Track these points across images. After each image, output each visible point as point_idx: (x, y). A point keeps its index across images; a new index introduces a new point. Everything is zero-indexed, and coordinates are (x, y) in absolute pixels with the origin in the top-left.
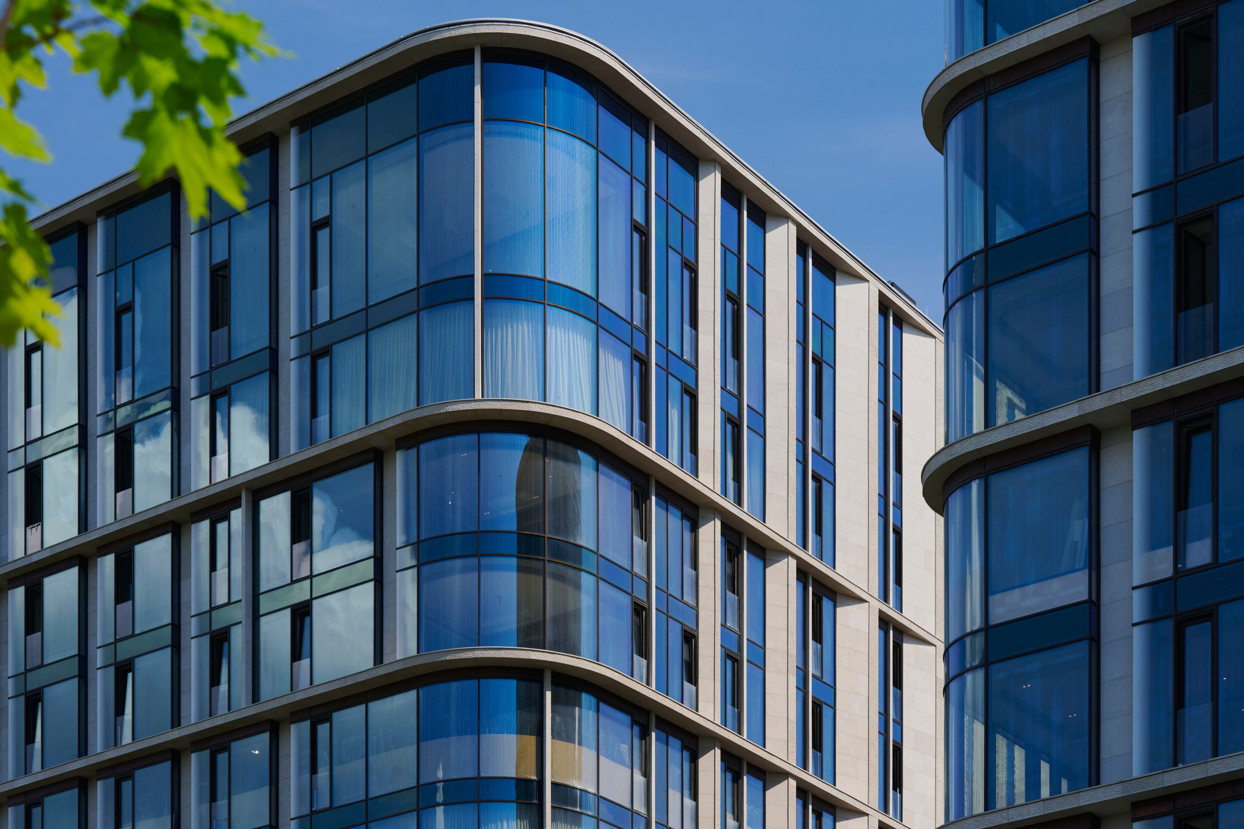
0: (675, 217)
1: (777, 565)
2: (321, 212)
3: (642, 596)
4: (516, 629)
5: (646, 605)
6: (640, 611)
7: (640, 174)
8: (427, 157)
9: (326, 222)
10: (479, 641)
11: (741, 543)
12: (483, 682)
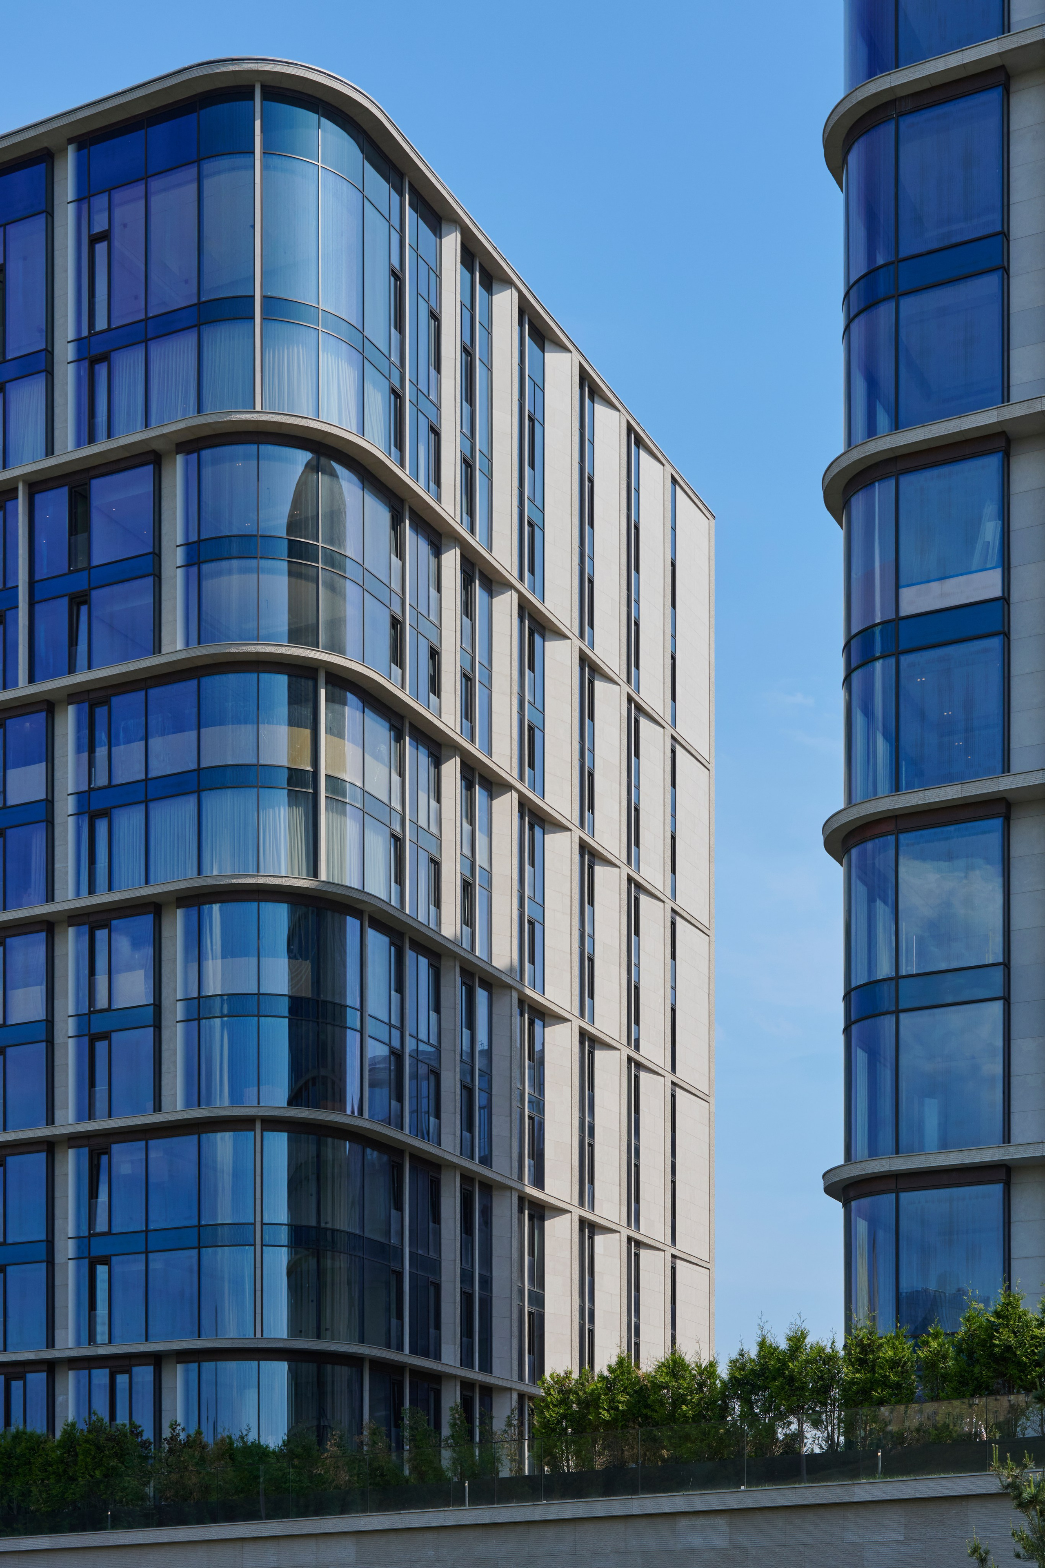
0: (423, 268)
1: (502, 596)
2: (100, 225)
3: (398, 611)
4: (287, 631)
5: (401, 619)
6: (396, 623)
7: (396, 222)
8: (207, 183)
9: (105, 236)
10: (258, 638)
11: (474, 573)
12: (262, 675)
